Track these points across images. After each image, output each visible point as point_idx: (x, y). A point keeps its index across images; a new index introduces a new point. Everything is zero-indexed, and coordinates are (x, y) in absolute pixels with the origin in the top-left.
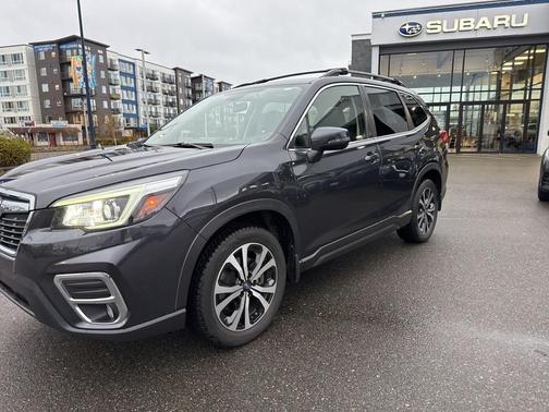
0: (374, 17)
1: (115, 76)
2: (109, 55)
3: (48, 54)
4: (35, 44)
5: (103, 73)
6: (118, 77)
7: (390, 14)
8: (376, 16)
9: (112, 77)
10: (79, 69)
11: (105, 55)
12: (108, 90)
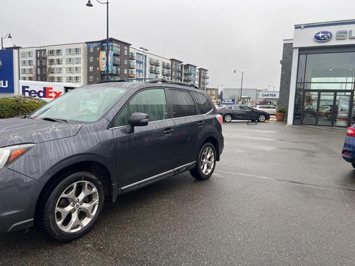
0: (296, 28)
1: (134, 63)
2: (131, 50)
3: (95, 48)
4: (88, 43)
5: (126, 61)
6: (135, 64)
7: (307, 26)
8: (297, 27)
9: (131, 64)
10: (104, 59)
11: (128, 50)
12: (128, 71)
